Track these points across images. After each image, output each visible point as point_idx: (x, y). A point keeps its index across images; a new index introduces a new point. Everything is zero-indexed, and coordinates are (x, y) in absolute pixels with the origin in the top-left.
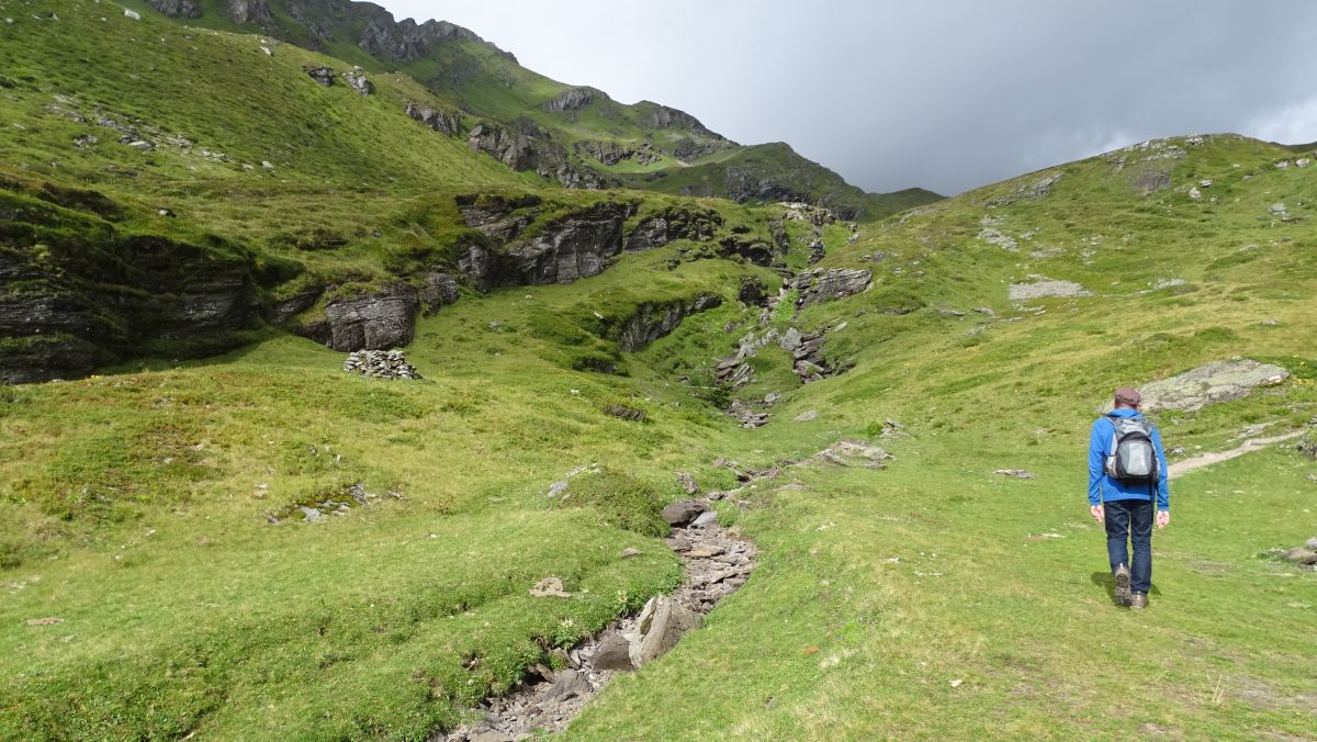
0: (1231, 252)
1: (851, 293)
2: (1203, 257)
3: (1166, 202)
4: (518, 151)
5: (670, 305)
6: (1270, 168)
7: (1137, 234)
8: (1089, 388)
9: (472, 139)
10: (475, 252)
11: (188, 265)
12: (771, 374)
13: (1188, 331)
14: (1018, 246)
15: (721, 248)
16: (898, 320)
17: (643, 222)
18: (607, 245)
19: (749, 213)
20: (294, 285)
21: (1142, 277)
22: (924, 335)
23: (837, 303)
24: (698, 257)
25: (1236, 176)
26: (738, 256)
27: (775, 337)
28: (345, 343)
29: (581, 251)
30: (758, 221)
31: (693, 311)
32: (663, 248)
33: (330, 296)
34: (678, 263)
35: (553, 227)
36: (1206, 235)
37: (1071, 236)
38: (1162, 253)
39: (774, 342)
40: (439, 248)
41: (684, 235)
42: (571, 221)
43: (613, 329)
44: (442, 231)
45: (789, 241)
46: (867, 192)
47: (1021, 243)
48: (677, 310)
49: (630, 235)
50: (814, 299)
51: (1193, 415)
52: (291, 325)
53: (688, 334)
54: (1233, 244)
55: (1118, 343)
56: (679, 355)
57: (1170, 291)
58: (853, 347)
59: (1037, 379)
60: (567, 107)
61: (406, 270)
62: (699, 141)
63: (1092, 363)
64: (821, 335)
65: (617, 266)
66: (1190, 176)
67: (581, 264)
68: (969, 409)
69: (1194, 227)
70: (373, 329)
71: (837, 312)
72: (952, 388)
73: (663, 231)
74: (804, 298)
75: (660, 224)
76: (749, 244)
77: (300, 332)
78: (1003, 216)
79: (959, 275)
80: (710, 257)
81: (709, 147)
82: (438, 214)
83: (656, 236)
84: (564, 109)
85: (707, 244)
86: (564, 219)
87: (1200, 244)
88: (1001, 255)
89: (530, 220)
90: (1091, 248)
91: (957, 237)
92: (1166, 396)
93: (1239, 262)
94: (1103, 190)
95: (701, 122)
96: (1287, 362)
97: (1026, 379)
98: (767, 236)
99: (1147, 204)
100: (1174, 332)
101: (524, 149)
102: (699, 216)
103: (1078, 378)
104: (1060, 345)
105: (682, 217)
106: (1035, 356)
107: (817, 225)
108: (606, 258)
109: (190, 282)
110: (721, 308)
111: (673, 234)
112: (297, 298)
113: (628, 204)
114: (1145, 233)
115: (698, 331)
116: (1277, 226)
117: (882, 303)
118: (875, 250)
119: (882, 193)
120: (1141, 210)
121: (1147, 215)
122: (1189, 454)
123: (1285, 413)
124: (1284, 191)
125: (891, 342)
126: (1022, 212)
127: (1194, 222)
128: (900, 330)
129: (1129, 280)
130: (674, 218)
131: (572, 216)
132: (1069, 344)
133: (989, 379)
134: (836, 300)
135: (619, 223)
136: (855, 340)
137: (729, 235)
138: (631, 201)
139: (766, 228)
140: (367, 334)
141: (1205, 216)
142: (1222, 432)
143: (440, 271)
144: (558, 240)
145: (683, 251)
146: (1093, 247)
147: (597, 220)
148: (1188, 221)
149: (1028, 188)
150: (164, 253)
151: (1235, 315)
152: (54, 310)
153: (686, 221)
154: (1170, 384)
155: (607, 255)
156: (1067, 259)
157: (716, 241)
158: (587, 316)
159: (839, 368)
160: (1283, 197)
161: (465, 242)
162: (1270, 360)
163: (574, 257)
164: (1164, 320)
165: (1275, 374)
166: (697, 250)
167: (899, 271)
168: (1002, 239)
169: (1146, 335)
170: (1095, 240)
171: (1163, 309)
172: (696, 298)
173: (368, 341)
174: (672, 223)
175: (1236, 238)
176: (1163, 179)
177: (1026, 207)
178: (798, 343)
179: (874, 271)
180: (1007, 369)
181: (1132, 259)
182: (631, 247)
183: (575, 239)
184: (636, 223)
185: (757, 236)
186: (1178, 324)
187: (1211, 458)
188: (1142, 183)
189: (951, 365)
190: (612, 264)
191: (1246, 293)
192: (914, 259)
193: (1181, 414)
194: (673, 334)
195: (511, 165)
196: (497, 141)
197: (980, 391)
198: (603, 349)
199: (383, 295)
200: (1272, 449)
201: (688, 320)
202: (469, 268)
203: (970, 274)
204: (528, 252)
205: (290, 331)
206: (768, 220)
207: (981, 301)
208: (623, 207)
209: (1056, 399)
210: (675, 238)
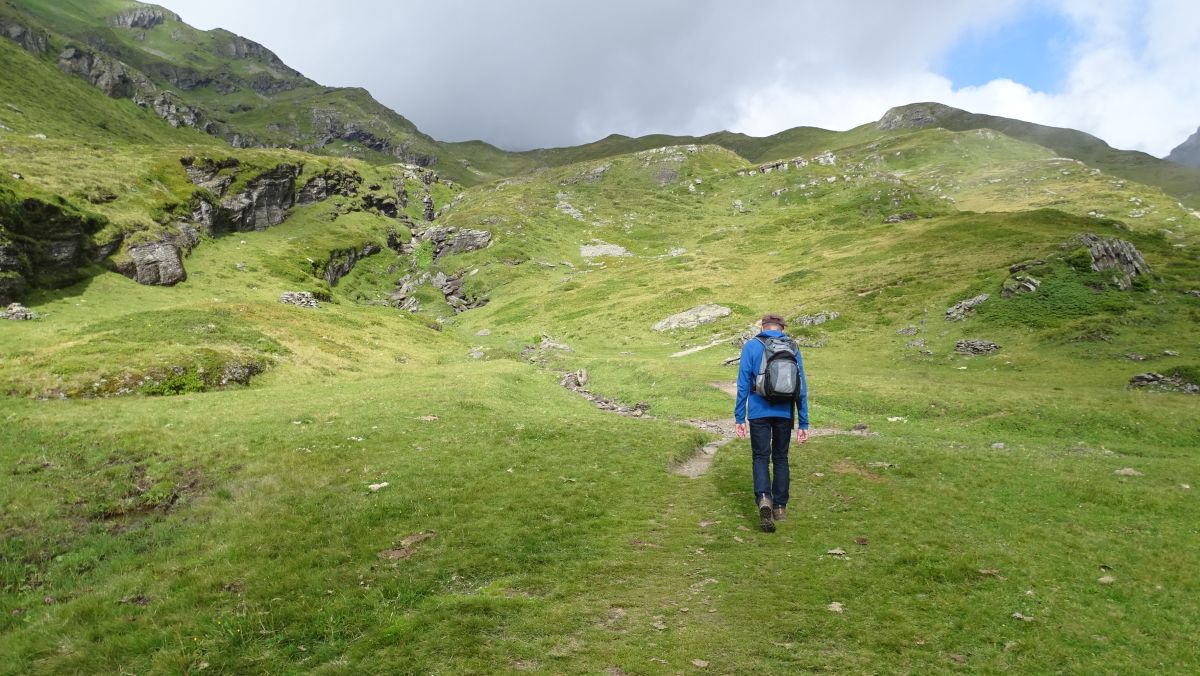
0: (711, 232)
1: (478, 247)
2: (696, 234)
3: (675, 193)
4: (113, 79)
5: (348, 252)
6: (734, 175)
7: (658, 214)
8: (646, 317)
9: (63, 61)
10: (204, 206)
11: (53, 220)
12: (432, 305)
13: (689, 288)
14: (583, 218)
15: (364, 202)
16: (514, 269)
17: (310, 181)
18: (284, 200)
19: (378, 172)
20: (106, 234)
21: (662, 245)
22: (532, 280)
23: (468, 254)
24: (350, 210)
25: (715, 179)
26: (374, 209)
27: (428, 279)
28: (147, 279)
29: (269, 205)
30: (385, 179)
31: (362, 256)
32: (324, 202)
33: (130, 242)
34: (336, 215)
35: (251, 185)
36: (698, 218)
37: (617, 212)
38: (672, 229)
39: (428, 282)
40: (182, 203)
41: (338, 192)
42: (263, 180)
43: (319, 271)
44: (180, 189)
45: (407, 196)
46: (436, 140)
47: (586, 214)
48: (353, 256)
49: (301, 192)
50: (449, 250)
51: (693, 330)
52: (108, 264)
53: (361, 274)
54: (713, 226)
55: (656, 293)
56: (359, 290)
57: (679, 260)
58: (486, 287)
59: (618, 312)
60: (135, 24)
61: (164, 221)
62: (278, 76)
63: (645, 303)
64: (459, 278)
65: (294, 217)
66: (689, 175)
67: (270, 215)
68: (585, 328)
69: (691, 212)
70: (165, 268)
71: (470, 262)
72: (570, 316)
73: (323, 189)
74: (441, 248)
75: (321, 183)
76: (381, 200)
77: (115, 269)
78: (571, 193)
79: (548, 237)
80: (358, 210)
81: (288, 83)
82: (172, 173)
83: (319, 193)
84: (132, 26)
85: (355, 199)
86: (258, 179)
87: (694, 224)
88: (573, 224)
89: (233, 179)
90: (631, 220)
91: (543, 207)
92: (682, 321)
93: (715, 239)
94: (637, 179)
95: (280, 57)
96: (731, 306)
97: (612, 312)
98: (393, 193)
99: (664, 193)
100: (683, 287)
101: (119, 76)
102: (347, 176)
103: (639, 312)
104: (624, 292)
105: (337, 177)
106: (613, 299)
107: (427, 183)
108: (285, 210)
109: (54, 232)
110: (381, 254)
111: (331, 190)
112: (110, 243)
113: (296, 165)
114: (662, 214)
115: (368, 271)
116: (737, 215)
117: (501, 256)
118: (490, 215)
119: (449, 141)
120: (660, 197)
121: (663, 201)
122: (691, 347)
123: (729, 329)
124: (743, 192)
125: (511, 284)
126: (584, 190)
127: (691, 208)
128: (516, 276)
129: (654, 246)
130: (331, 178)
131: (264, 176)
132: (630, 292)
133: (591, 311)
134: (467, 252)
135: (292, 181)
136: (486, 282)
137: (369, 192)
138: (299, 163)
139: (391, 186)
140: (162, 272)
141: (697, 205)
142: (704, 337)
143: (184, 221)
144: (255, 195)
145: (339, 205)
146: (631, 221)
147: (278, 179)
148: (687, 207)
149: (587, 173)
150: (38, 211)
151: (712, 278)
152: (7, 254)
153: (339, 180)
154: (684, 315)
155: (286, 207)
156: (615, 229)
157: (360, 197)
158: (302, 260)
159: (478, 301)
160: (741, 196)
161: (197, 198)
162: (724, 305)
163: (265, 209)
164: (677, 279)
165: (726, 311)
166: (348, 205)
167: (509, 233)
168: (572, 210)
169: (670, 289)
170: (633, 216)
171: (676, 272)
172: (364, 246)
173: (162, 277)
174: (329, 182)
175: (714, 222)
176: (673, 175)
177: (587, 187)
178: (444, 283)
179: (493, 233)
180: (599, 306)
181: (655, 232)
182: (301, 201)
183: (265, 195)
184: (305, 182)
185: (386, 193)
186: (685, 282)
187: (700, 348)
188: (660, 178)
189: (564, 302)
190: (289, 215)
191: (717, 265)
192: (517, 223)
193: (687, 330)
194: (350, 274)
195: (106, 91)
196: (90, 65)
197: (588, 317)
198: (320, 285)
199: (161, 242)
200: (723, 344)
201: (361, 263)
202: (202, 219)
203: (554, 236)
204: (236, 206)
205: (108, 268)
206: (392, 178)
207: (564, 257)
208: (294, 168)
209: (630, 323)
210: (331, 194)
